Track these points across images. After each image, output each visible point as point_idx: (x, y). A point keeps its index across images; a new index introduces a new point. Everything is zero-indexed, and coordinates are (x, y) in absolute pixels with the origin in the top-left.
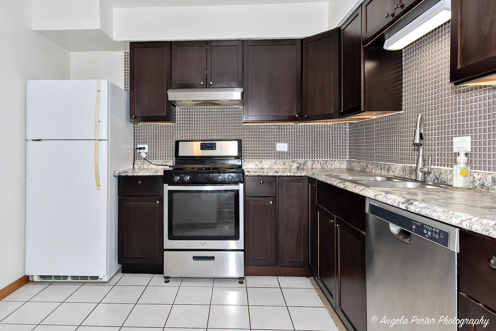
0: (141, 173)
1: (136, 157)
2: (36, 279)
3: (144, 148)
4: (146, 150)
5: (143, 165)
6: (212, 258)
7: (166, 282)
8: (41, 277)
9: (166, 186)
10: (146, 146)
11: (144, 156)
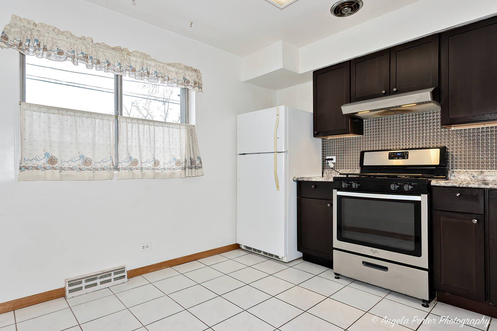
0: (315, 179)
1: (324, 166)
2: (243, 247)
3: (332, 159)
4: (334, 161)
5: (330, 173)
6: (385, 269)
7: (336, 278)
8: (247, 247)
9: (335, 191)
10: (334, 158)
11: (332, 166)
